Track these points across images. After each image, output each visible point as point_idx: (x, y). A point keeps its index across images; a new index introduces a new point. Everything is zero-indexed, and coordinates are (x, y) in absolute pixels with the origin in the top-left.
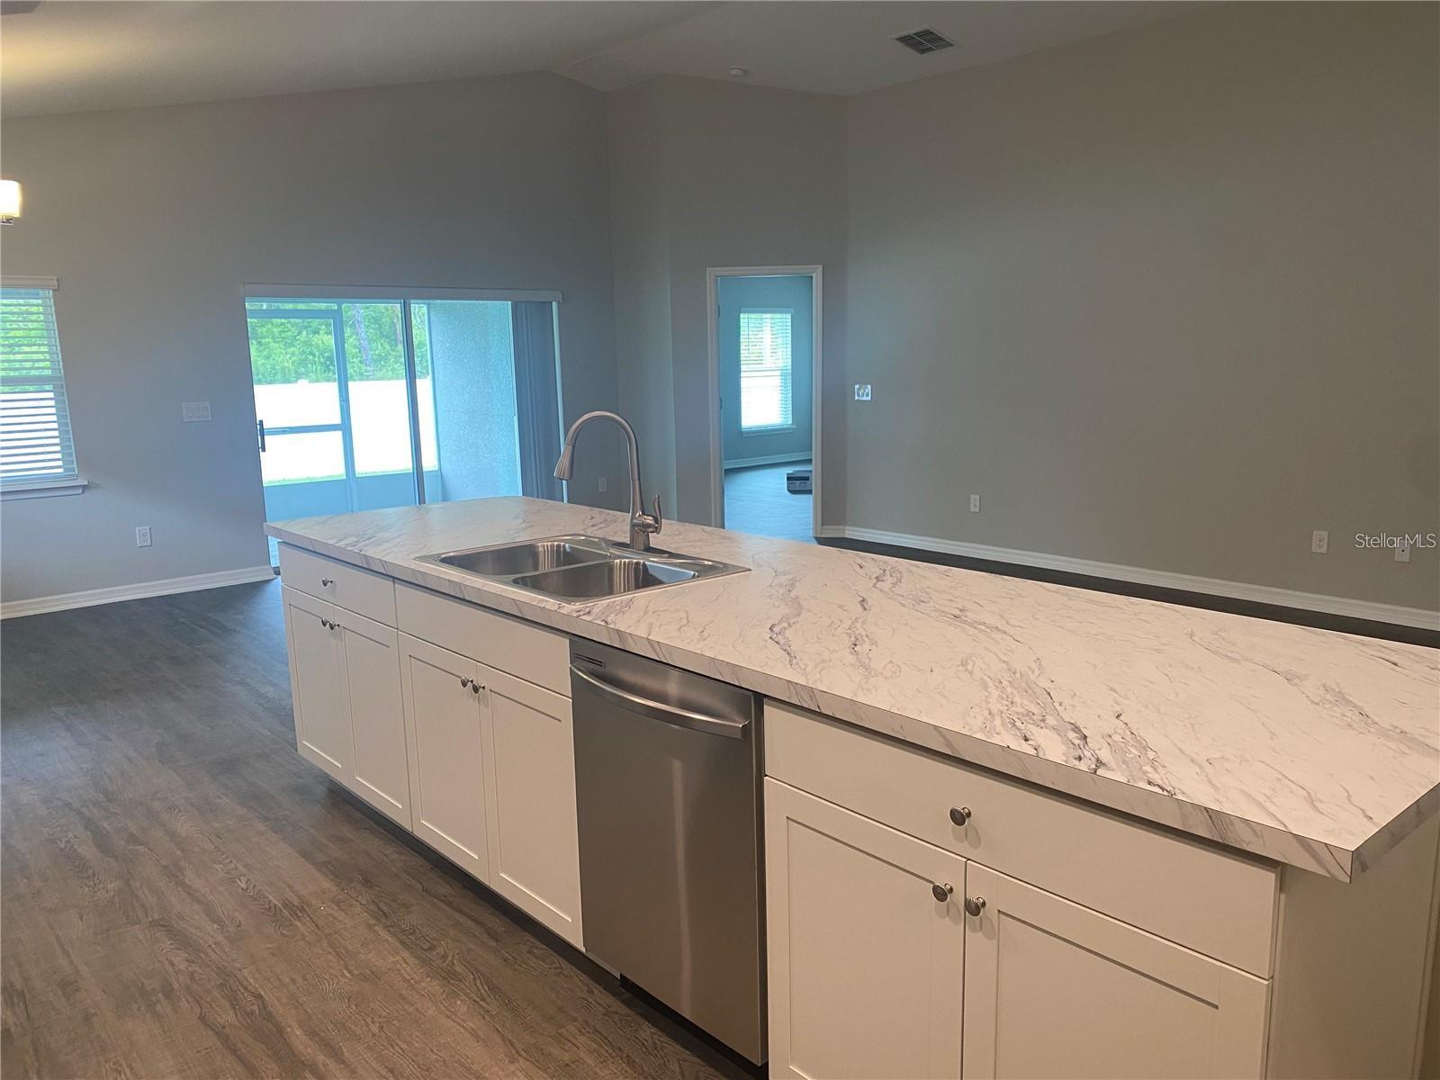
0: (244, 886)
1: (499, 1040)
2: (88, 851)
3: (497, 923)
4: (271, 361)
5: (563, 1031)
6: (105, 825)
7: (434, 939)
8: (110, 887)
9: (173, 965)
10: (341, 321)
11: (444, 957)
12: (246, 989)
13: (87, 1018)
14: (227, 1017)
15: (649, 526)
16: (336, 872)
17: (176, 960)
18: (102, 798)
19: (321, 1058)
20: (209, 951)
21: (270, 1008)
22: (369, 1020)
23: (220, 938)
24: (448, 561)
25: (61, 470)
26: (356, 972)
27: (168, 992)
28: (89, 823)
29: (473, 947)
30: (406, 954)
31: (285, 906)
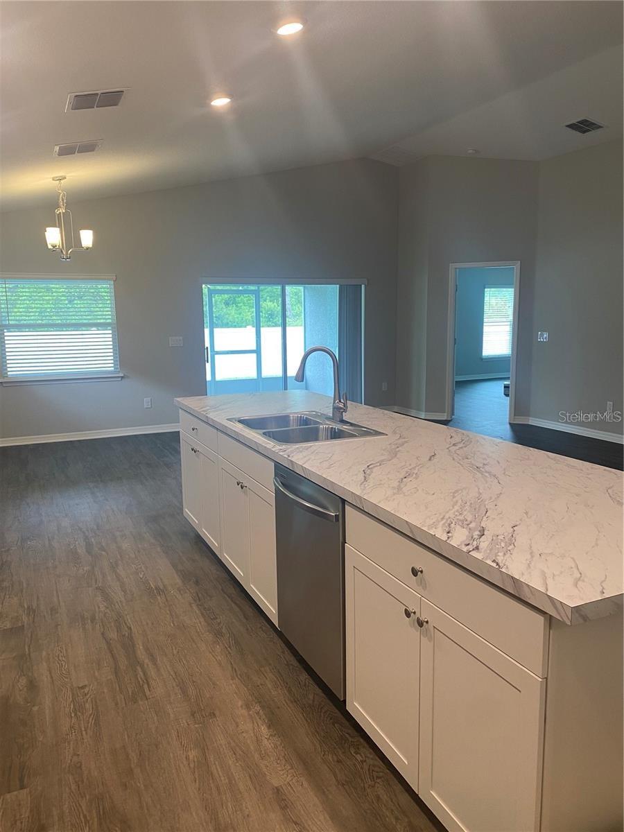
0: (141, 576)
1: (230, 668)
2: (81, 551)
3: (250, 611)
4: (241, 315)
5: (262, 669)
6: (93, 540)
7: (217, 614)
8: (85, 569)
9: (99, 608)
10: (259, 296)
11: (219, 624)
12: (126, 624)
13: (57, 626)
14: (113, 635)
15: (341, 408)
16: (185, 576)
17: (101, 606)
18: (95, 527)
19: (146, 661)
20: (116, 604)
21: (133, 635)
22: (174, 648)
23: (123, 599)
24: (240, 421)
25: (113, 369)
26: (176, 624)
27: (93, 619)
28: (86, 538)
29: (234, 620)
30: (202, 620)
31: (156, 588)
